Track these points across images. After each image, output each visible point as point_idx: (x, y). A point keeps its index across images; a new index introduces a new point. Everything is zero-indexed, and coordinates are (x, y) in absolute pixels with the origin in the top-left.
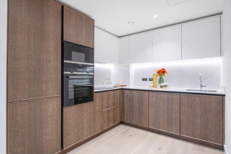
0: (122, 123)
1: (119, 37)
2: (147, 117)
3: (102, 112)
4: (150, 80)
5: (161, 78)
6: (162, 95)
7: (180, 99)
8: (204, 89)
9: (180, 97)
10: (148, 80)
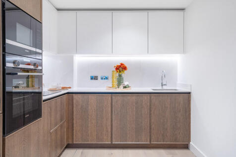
0: (69, 146)
1: (58, 10)
2: (110, 130)
3: (51, 133)
4: (102, 79)
5: (120, 76)
6: (129, 98)
7: (151, 101)
8: (165, 87)
9: (150, 98)
10: (99, 78)
